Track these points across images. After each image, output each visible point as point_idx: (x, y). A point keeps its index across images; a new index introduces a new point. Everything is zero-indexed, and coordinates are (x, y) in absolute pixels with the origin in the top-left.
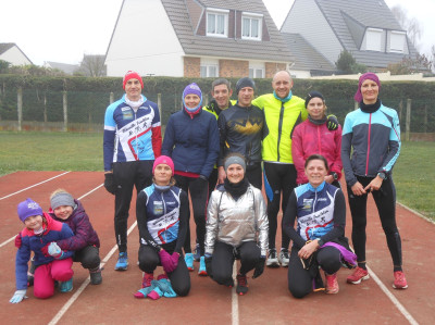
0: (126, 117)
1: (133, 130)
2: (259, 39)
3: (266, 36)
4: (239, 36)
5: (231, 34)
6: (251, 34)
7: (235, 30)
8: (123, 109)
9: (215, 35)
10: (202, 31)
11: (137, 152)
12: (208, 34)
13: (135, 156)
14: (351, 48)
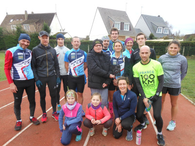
3: (130, 30)
4: (123, 29)
6: (127, 29)
7: (122, 28)
14: (153, 32)
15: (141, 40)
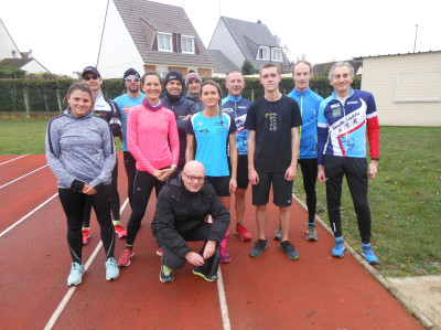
0: (335, 114)
1: (342, 127)
2: (193, 53)
3: (197, 51)
4: (180, 51)
5: (175, 50)
6: (188, 50)
7: (177, 47)
8: (332, 106)
9: (165, 50)
10: (155, 47)
11: (346, 148)
12: (160, 50)
13: (343, 152)
14: (250, 59)
15: (270, 78)
